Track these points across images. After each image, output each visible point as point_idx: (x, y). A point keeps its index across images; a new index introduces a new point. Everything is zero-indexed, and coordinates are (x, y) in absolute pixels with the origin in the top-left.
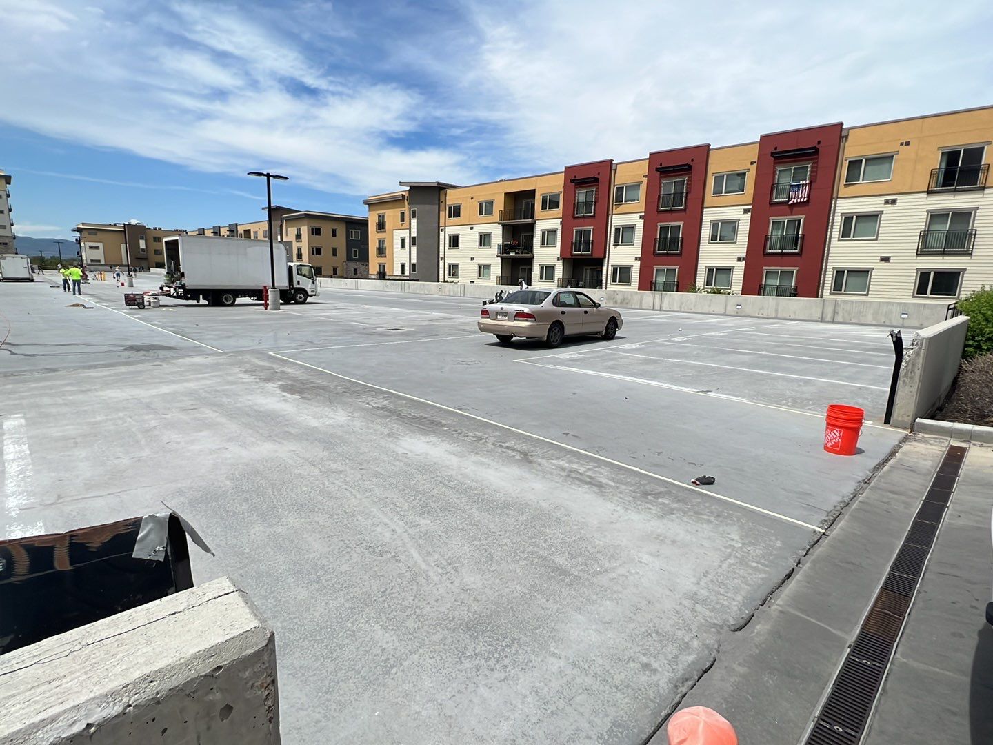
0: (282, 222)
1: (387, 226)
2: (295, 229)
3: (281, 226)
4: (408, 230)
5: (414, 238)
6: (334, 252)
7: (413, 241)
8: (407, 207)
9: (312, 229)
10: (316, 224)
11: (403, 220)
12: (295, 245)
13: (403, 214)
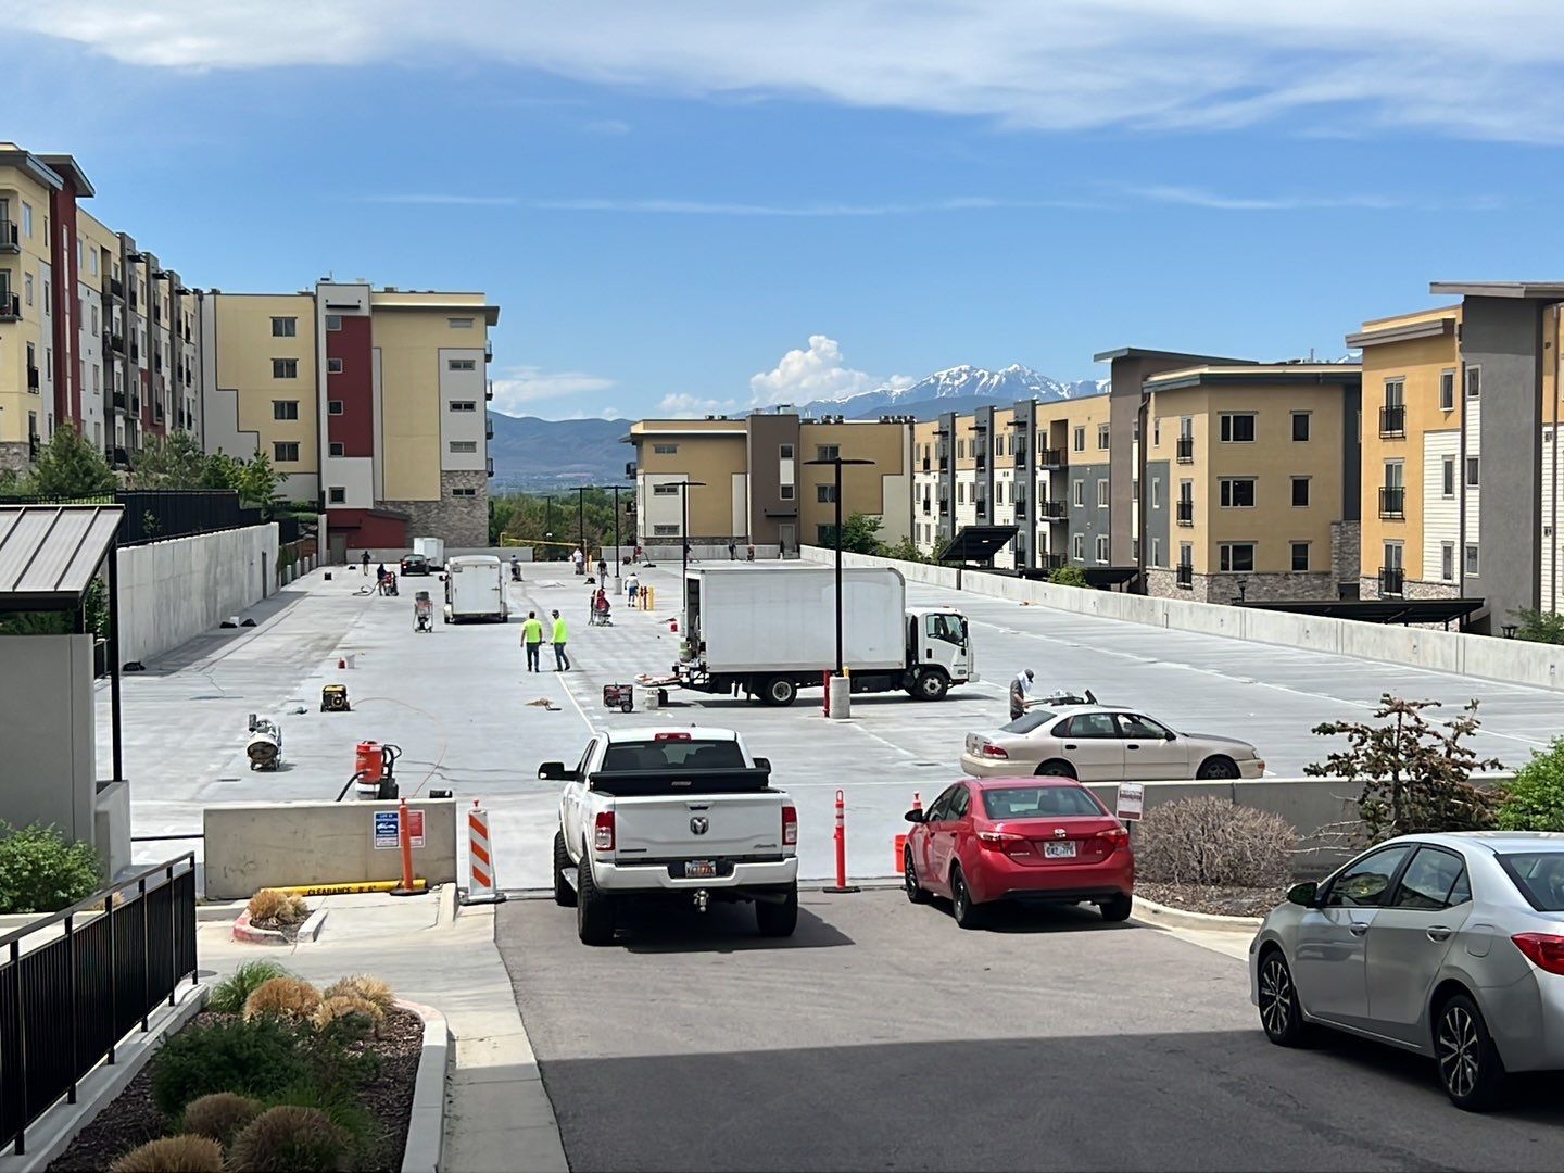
0: (1146, 397)
1: (1410, 421)
2: (1177, 420)
3: (1143, 411)
4: (1458, 435)
5: (1474, 461)
6: (1300, 492)
7: (1472, 470)
8: (1459, 358)
9: (1225, 420)
10: (1238, 404)
11: (1448, 402)
12: (1177, 474)
13: (1448, 380)
